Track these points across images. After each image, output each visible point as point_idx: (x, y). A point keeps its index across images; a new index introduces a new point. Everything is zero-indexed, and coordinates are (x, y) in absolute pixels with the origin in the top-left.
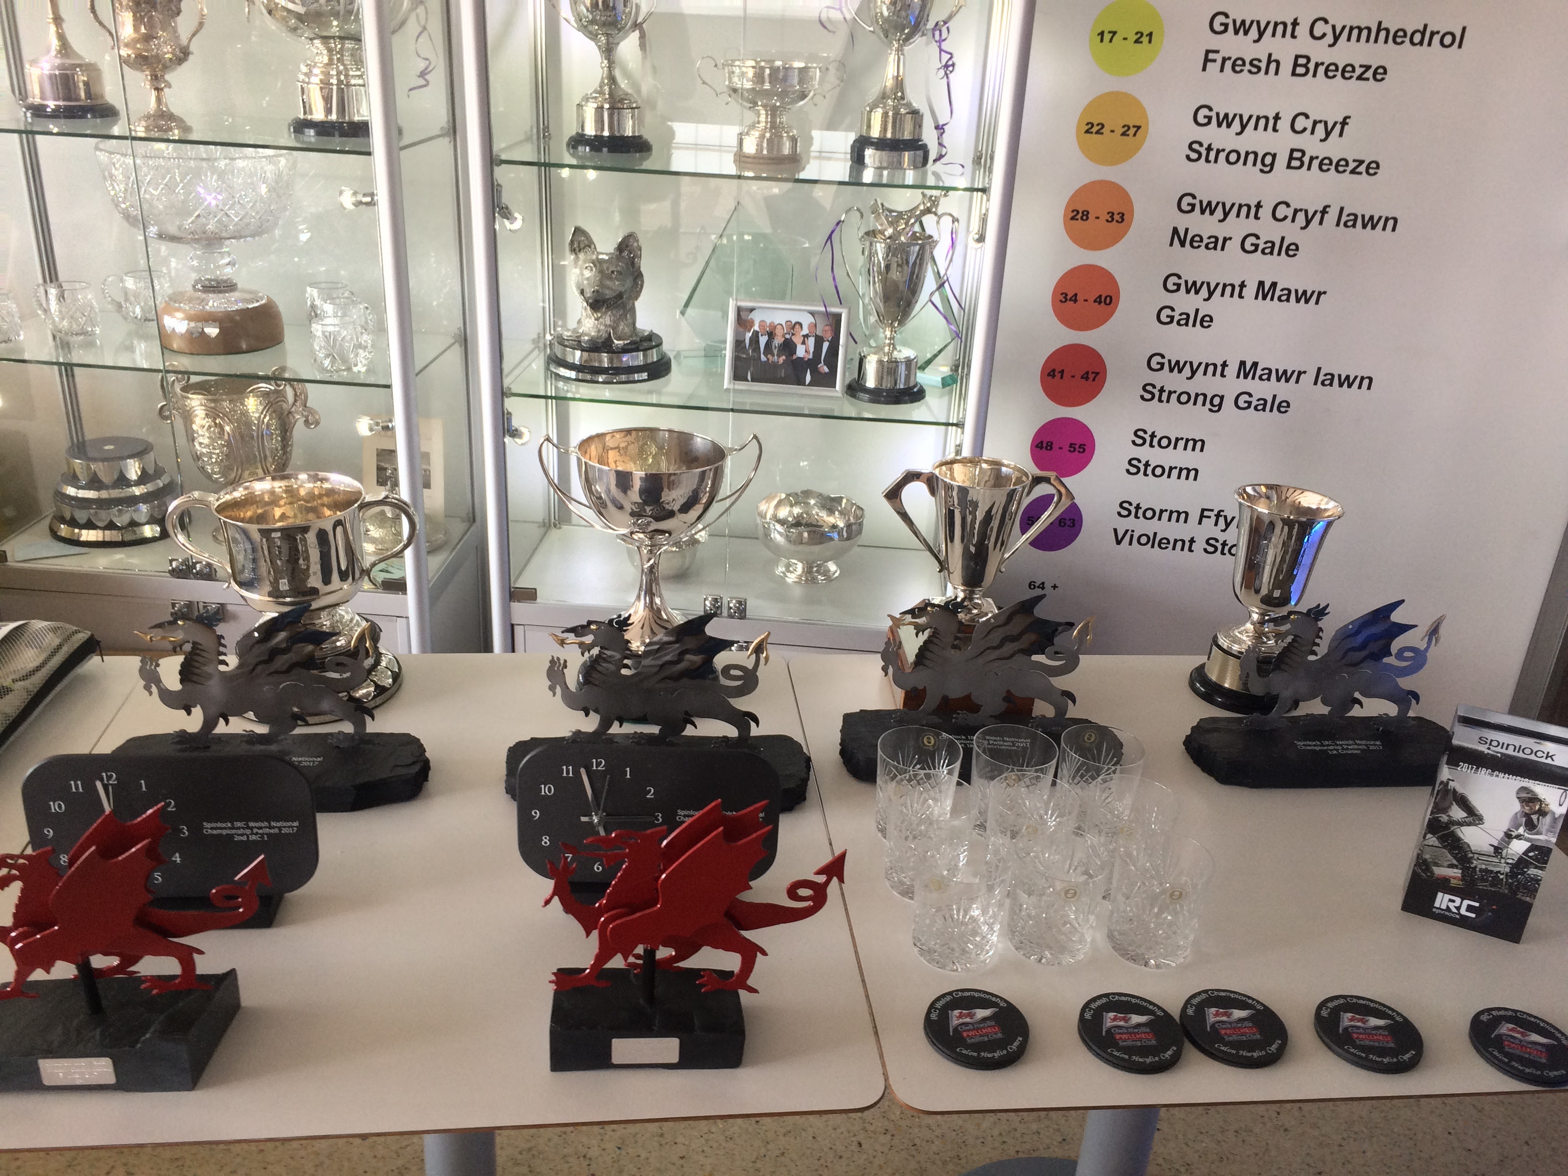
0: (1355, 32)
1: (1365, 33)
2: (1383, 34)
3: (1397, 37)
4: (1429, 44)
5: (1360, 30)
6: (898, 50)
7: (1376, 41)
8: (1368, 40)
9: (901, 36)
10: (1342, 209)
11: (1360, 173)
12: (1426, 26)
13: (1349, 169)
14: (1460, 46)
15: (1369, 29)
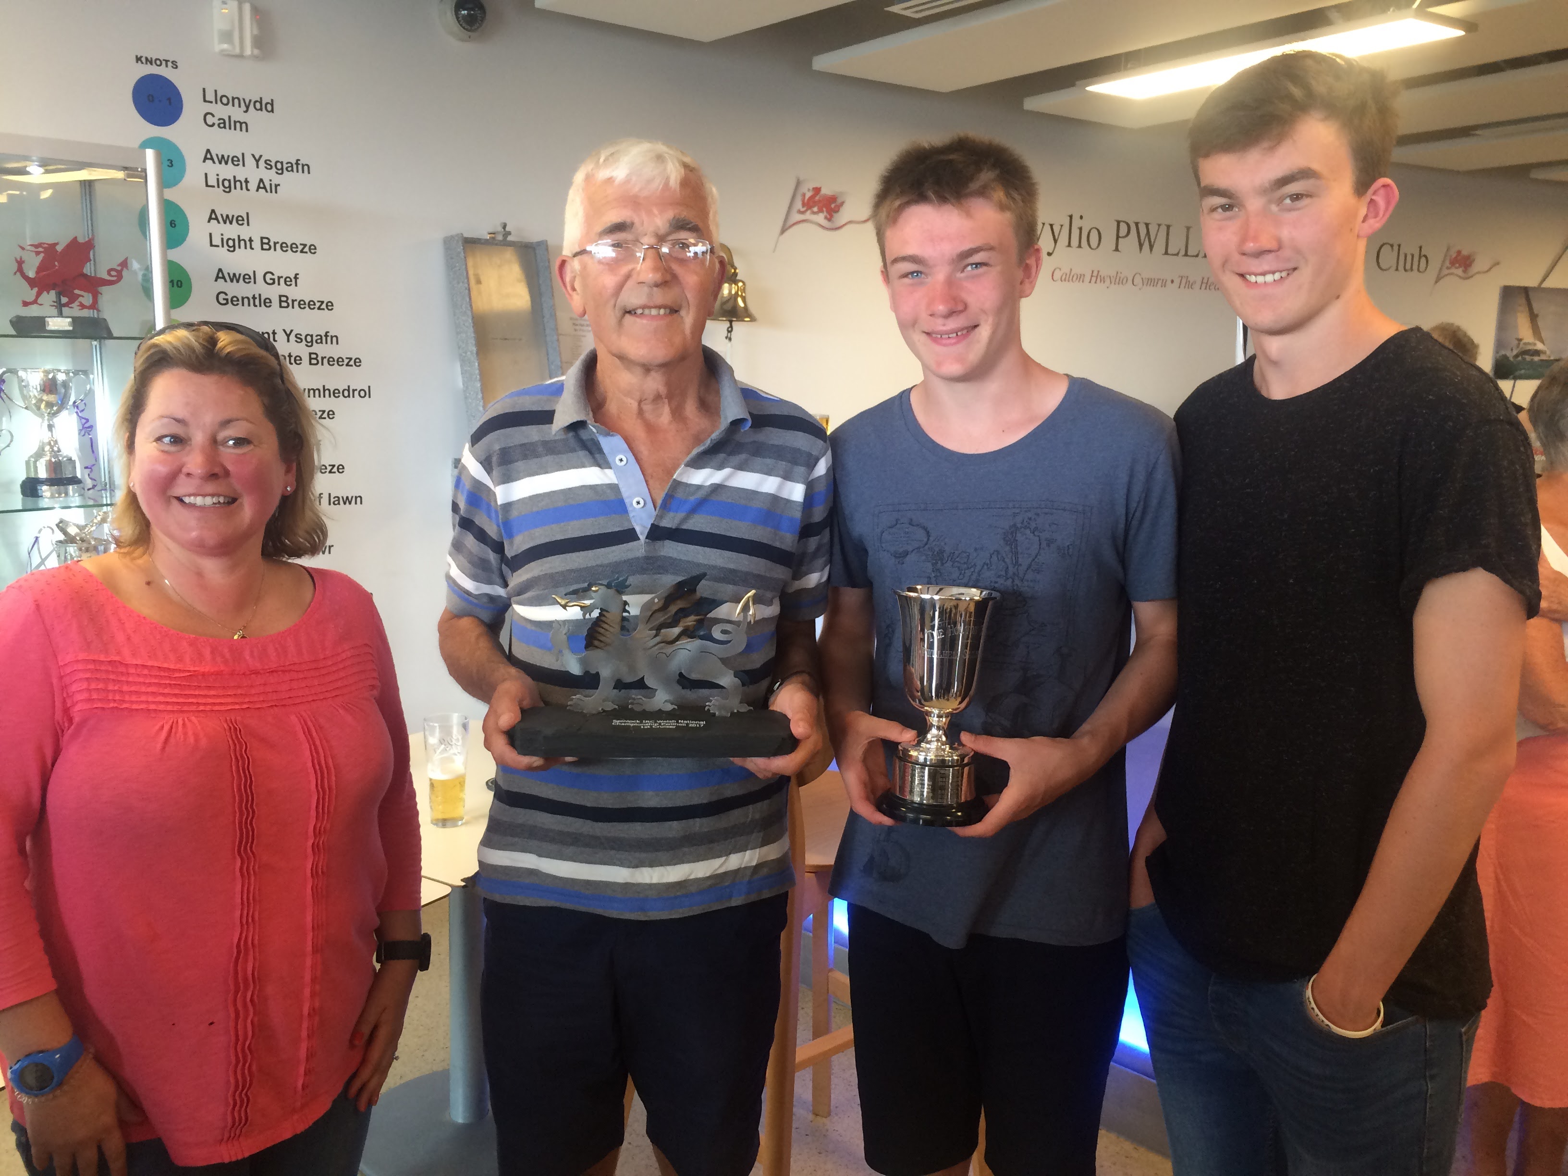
0: (312, 392)
1: (317, 392)
2: (327, 392)
3: (335, 393)
4: (353, 397)
5: (314, 391)
6: (48, 420)
7: (324, 396)
8: (320, 396)
9: (50, 411)
10: (330, 494)
11: (335, 472)
12: (349, 387)
13: (328, 470)
14: (370, 397)
15: (319, 390)
